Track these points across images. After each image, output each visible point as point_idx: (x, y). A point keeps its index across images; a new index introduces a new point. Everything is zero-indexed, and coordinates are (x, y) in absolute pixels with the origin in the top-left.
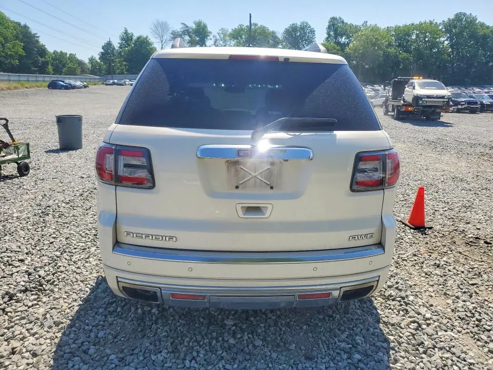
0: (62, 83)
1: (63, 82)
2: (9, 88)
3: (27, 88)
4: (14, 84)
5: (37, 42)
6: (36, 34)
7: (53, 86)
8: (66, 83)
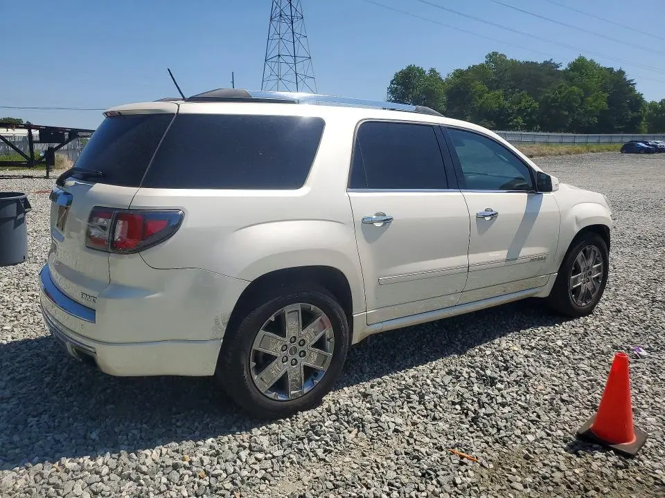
0: (643, 145)
1: (646, 143)
2: (568, 153)
3: (593, 152)
4: (578, 148)
5: (633, 90)
6: (632, 80)
7: (630, 149)
8: (649, 145)
